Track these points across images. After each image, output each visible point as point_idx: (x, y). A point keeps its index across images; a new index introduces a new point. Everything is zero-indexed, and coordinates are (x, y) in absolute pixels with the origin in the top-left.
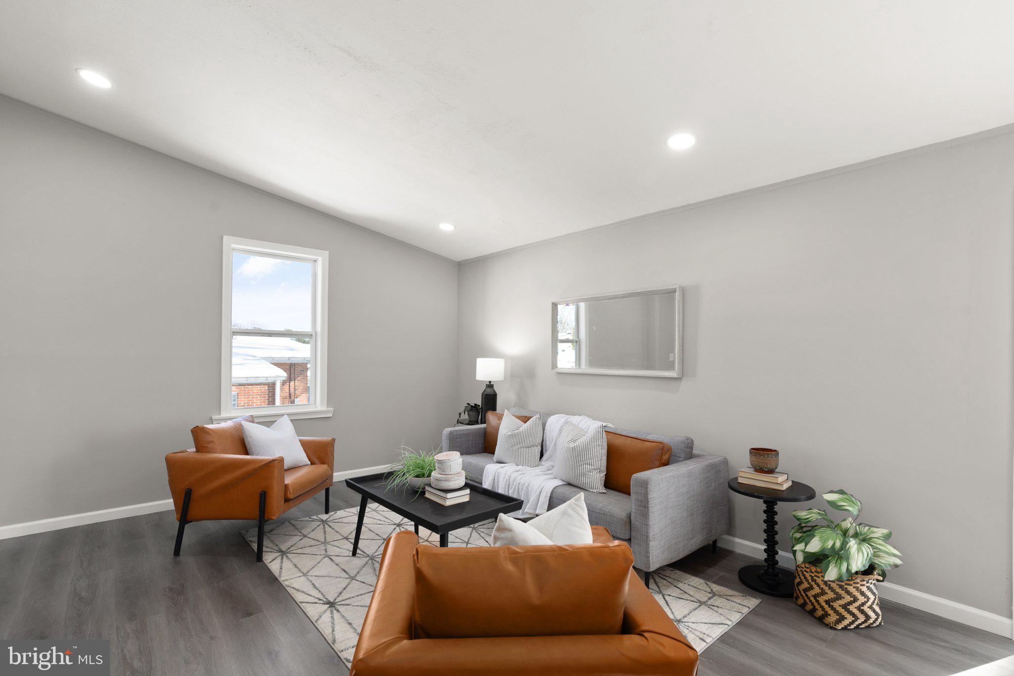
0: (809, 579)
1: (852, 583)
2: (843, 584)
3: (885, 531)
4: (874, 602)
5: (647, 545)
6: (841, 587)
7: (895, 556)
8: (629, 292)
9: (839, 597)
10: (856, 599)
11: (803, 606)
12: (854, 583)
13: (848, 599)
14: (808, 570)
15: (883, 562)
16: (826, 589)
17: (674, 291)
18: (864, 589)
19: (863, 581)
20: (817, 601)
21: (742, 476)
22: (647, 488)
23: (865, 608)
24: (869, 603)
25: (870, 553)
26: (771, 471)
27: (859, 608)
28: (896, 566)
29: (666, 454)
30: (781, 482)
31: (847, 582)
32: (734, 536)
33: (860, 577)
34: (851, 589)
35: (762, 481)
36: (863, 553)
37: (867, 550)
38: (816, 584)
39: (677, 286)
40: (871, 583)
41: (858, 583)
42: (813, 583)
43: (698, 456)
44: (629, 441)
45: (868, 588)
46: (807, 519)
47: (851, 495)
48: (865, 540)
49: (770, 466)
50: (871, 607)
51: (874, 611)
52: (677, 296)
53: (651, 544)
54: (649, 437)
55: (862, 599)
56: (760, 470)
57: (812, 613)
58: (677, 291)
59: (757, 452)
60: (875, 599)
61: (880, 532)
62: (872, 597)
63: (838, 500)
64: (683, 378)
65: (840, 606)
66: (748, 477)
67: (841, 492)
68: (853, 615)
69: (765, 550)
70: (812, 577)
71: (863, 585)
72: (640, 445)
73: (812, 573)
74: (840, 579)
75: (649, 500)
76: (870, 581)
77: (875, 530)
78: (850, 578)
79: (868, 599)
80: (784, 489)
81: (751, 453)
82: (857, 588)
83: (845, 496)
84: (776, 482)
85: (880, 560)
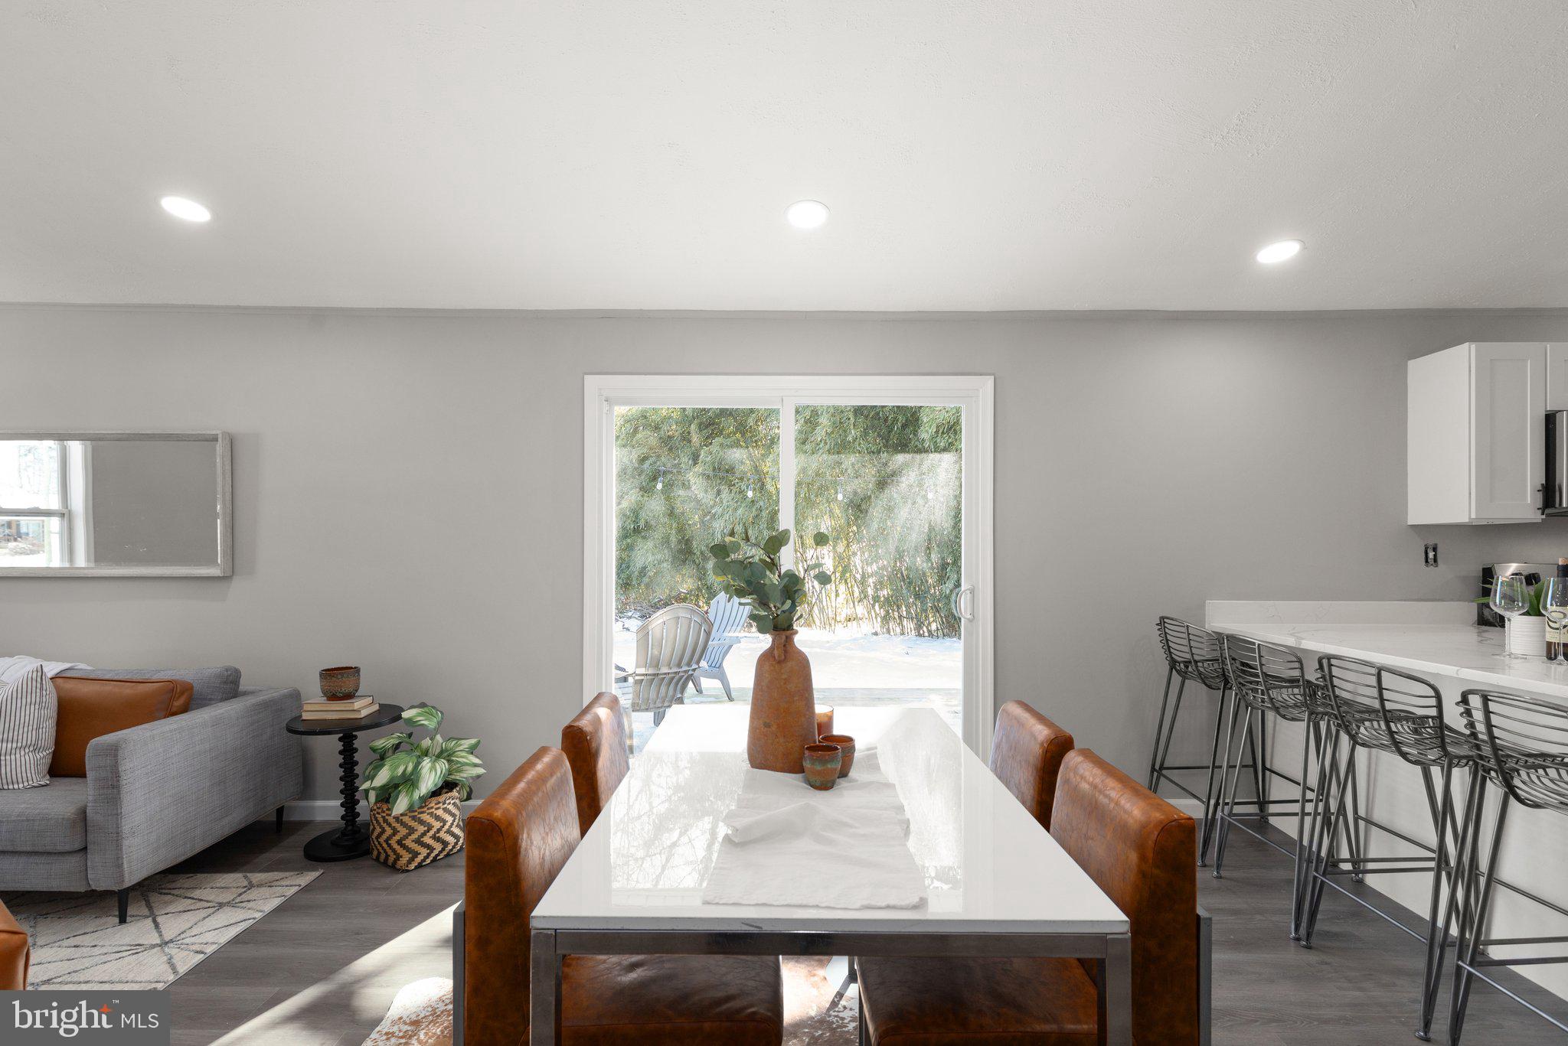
0: (381, 820)
1: (425, 809)
2: (416, 814)
3: (473, 741)
4: (452, 824)
5: (119, 847)
6: (414, 818)
7: (476, 765)
8: (127, 432)
9: (412, 830)
10: (430, 827)
11: (377, 859)
12: (428, 809)
13: (422, 829)
14: (380, 811)
15: (465, 775)
16: (397, 825)
17: (215, 439)
18: (440, 812)
19: (439, 803)
20: (389, 845)
21: (309, 709)
22: (116, 756)
23: (442, 834)
24: (446, 827)
25: (444, 768)
26: (349, 696)
27: (434, 837)
28: (479, 777)
29: (179, 697)
30: (362, 707)
31: (420, 810)
32: (314, 798)
33: (434, 800)
34: (425, 817)
35: (336, 711)
36: (436, 770)
37: (442, 766)
38: (387, 824)
39: (218, 432)
40: (449, 803)
41: (432, 808)
42: (385, 825)
43: (245, 694)
44: (108, 688)
45: (446, 810)
46: (384, 747)
47: (432, 707)
48: (445, 754)
49: (346, 689)
50: (449, 832)
51: (453, 835)
52: (220, 448)
53: (126, 843)
54: (155, 678)
55: (437, 825)
56: (333, 697)
57: (385, 863)
58: (220, 440)
59: (329, 674)
60: (454, 821)
61: (466, 744)
62: (450, 819)
63: (415, 716)
64: (234, 577)
65: (413, 841)
66: (316, 708)
67: (423, 705)
68: (428, 846)
69: (342, 805)
70: (383, 817)
71: (439, 808)
72: (128, 690)
73: (384, 812)
74: (411, 809)
75: (122, 774)
76: (447, 802)
77: (463, 742)
78: (423, 805)
79: (444, 822)
80: (362, 716)
81: (321, 675)
82: (431, 814)
83: (426, 709)
84: (351, 709)
85: (462, 775)
